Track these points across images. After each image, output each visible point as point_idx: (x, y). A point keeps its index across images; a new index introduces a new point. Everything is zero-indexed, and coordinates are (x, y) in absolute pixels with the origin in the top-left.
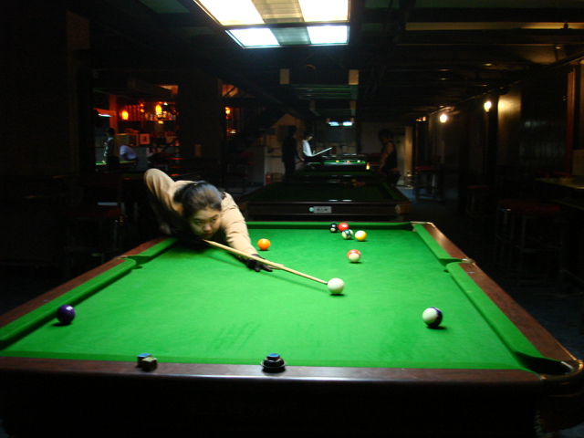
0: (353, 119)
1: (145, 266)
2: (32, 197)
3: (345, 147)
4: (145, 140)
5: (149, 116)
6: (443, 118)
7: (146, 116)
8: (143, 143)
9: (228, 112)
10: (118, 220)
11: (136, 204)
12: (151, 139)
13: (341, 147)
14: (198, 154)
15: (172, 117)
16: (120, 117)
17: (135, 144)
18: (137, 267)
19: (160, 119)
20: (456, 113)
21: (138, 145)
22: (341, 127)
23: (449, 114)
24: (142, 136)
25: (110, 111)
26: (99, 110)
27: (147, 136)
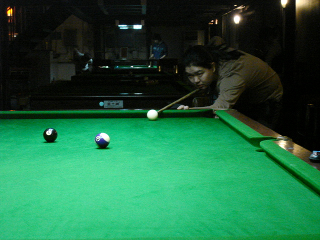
0: (143, 21)
3: (135, 53)
6: (237, 19)
9: (10, 13)
13: (131, 52)
20: (250, 13)
22: (130, 31)
23: (243, 13)
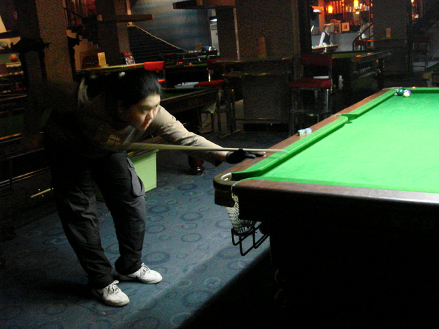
1: (354, 121)
2: (264, 74)
4: (346, 27)
5: (349, 9)
7: (347, 8)
8: (343, 30)
10: (329, 89)
11: (341, 77)
12: (350, 26)
14: (388, 36)
15: (366, 8)
16: (326, 11)
17: (338, 31)
18: (348, 122)
19: (357, 10)
21: (340, 32)
24: (344, 24)
25: (319, 7)
26: (313, 7)
27: (348, 24)
